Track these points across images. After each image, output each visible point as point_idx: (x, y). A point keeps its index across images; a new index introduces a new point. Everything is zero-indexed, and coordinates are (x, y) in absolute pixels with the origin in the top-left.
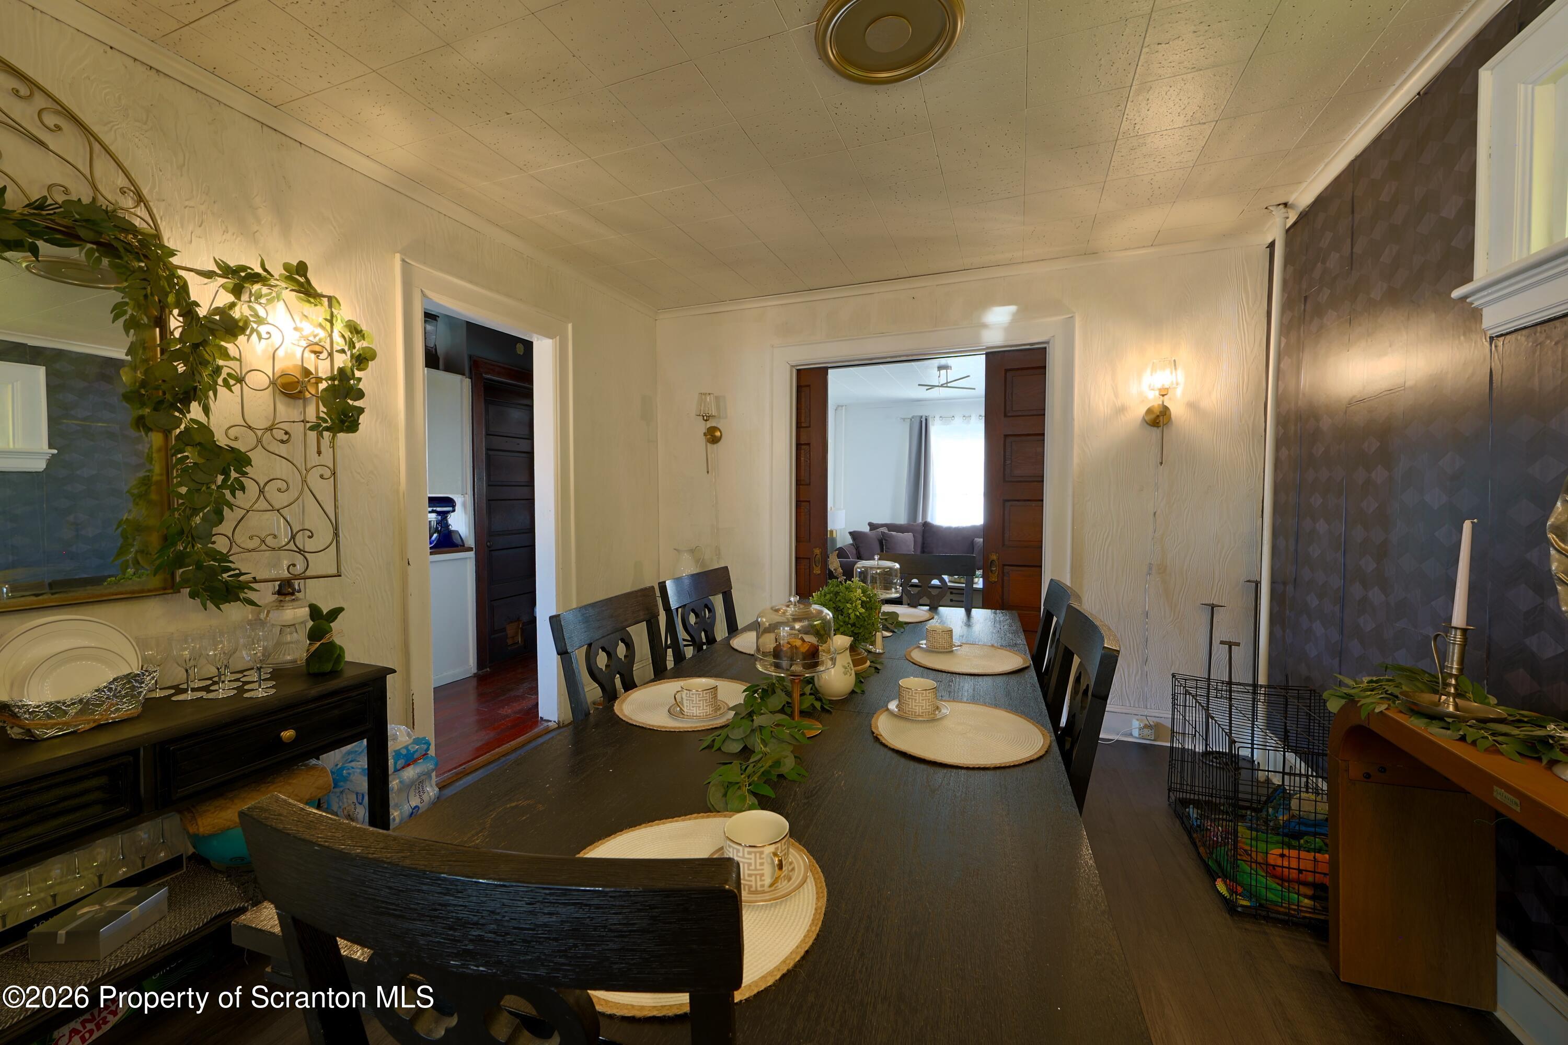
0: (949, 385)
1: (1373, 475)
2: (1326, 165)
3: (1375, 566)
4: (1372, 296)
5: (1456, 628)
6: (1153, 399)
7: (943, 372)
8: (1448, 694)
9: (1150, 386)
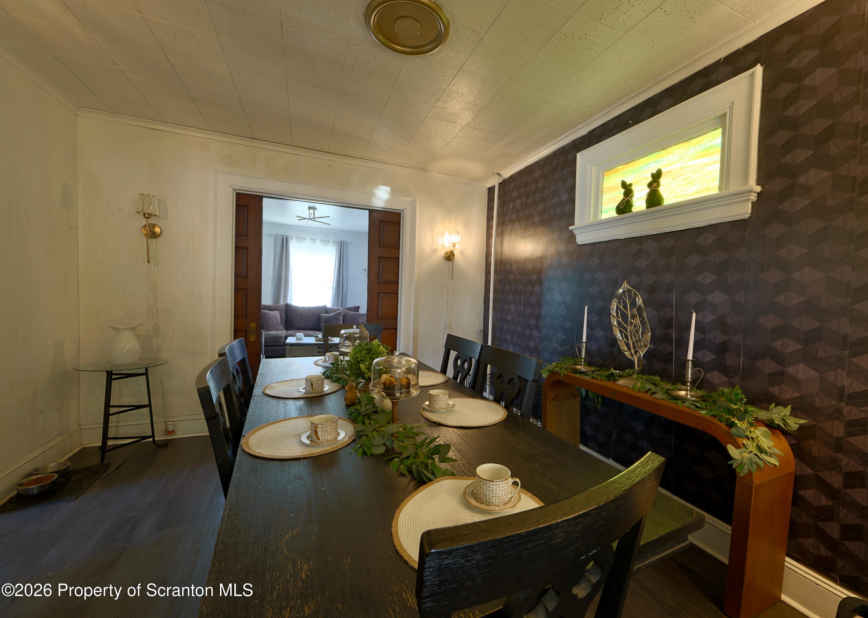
0: (316, 219)
1: (535, 288)
2: (518, 165)
3: (535, 322)
4: (534, 221)
5: (584, 342)
6: (448, 247)
7: (312, 211)
8: (581, 365)
9: (449, 241)
